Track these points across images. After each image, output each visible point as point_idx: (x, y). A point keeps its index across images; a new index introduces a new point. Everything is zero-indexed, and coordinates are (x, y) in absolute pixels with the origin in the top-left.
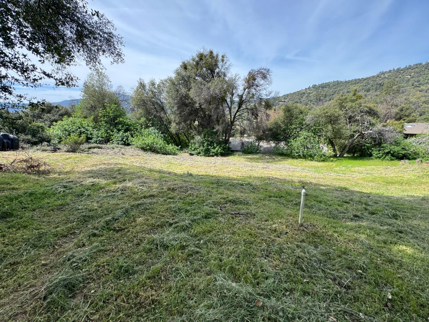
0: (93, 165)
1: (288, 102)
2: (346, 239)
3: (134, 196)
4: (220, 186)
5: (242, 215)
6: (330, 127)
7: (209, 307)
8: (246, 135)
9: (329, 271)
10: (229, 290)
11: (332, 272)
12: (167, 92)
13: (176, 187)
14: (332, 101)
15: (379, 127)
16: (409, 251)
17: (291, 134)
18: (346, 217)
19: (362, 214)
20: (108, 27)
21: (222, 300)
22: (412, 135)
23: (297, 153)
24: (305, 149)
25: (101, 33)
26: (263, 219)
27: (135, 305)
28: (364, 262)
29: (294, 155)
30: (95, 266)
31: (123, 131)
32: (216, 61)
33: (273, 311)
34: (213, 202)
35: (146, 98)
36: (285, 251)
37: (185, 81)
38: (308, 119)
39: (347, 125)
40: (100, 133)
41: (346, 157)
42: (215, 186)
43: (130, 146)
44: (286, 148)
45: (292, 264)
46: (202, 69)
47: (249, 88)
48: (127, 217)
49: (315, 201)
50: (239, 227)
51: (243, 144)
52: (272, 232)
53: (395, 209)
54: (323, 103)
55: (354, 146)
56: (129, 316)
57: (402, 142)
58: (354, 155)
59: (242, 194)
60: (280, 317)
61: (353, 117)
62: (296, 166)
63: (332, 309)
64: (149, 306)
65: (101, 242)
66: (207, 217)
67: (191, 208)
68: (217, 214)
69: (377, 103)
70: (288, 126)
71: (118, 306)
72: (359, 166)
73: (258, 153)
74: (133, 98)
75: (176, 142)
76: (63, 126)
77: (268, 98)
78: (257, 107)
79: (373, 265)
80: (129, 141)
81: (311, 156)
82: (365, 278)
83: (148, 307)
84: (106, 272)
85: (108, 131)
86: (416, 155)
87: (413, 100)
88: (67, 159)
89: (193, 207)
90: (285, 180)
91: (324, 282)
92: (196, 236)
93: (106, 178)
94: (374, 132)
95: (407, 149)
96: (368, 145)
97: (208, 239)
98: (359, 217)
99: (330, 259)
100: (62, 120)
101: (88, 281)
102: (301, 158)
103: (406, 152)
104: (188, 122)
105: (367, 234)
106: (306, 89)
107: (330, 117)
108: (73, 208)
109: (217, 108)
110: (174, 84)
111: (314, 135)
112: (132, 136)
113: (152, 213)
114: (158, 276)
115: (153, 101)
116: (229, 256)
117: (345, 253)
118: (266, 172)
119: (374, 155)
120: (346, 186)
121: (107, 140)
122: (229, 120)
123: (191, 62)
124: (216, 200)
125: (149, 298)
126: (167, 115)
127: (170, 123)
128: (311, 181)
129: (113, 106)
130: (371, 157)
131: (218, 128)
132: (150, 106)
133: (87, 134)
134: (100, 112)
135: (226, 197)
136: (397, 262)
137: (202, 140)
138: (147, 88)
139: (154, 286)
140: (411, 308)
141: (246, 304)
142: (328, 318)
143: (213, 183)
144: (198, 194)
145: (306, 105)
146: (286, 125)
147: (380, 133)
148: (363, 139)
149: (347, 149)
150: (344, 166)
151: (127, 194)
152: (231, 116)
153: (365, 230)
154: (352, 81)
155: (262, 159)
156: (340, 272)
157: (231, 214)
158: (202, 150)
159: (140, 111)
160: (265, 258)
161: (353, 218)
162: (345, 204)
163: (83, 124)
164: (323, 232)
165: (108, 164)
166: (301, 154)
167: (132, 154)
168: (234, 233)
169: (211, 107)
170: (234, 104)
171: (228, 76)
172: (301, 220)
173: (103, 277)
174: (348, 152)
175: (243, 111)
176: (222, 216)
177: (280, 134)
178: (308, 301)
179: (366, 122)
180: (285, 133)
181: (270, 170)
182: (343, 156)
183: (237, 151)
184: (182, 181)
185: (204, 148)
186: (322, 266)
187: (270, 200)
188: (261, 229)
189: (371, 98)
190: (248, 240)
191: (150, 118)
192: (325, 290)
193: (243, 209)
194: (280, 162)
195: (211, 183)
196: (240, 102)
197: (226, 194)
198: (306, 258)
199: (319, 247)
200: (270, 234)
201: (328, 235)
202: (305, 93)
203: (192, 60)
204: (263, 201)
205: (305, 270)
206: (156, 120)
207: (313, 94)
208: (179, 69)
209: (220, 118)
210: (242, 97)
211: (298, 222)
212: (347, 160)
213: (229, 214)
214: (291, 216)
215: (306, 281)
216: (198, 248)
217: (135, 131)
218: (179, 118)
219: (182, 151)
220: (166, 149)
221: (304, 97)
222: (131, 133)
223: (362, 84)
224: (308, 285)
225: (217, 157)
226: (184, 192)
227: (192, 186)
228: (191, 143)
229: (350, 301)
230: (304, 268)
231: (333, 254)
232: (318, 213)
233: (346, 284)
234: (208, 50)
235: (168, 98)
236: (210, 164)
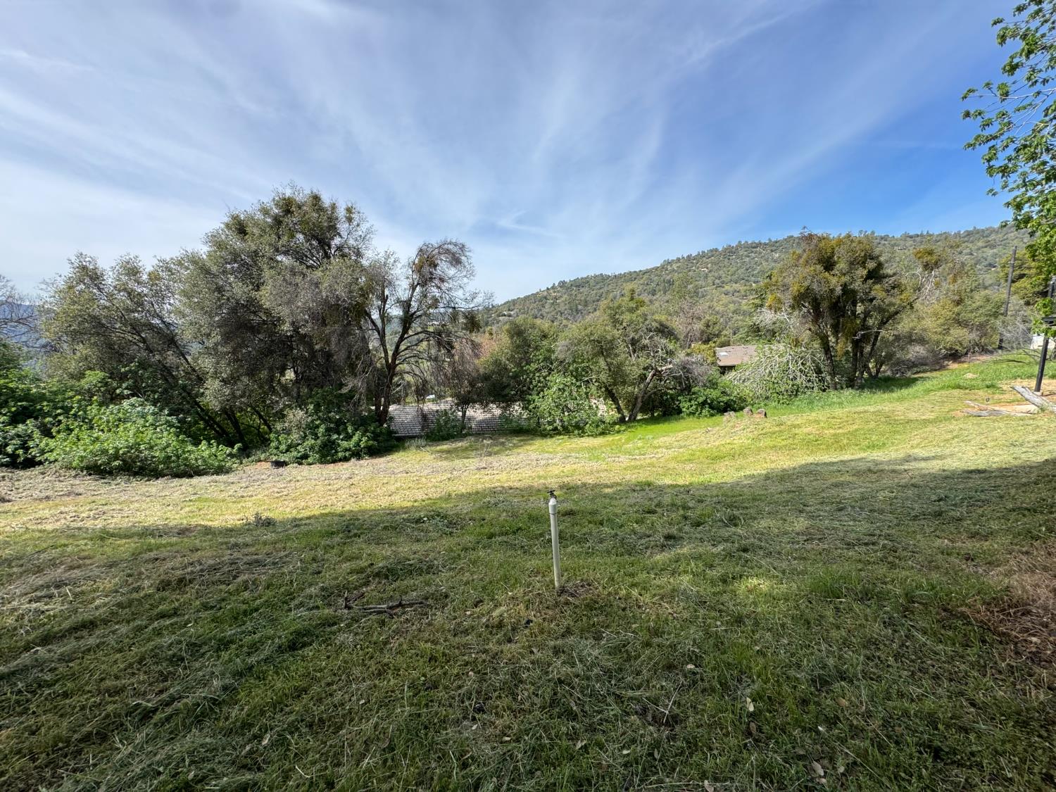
1: (517, 315)
2: (655, 595)
4: (355, 535)
5: (411, 605)
6: (602, 363)
8: (432, 397)
9: (630, 693)
11: (638, 693)
12: (185, 293)
13: (192, 572)
14: (597, 313)
15: (681, 356)
16: (764, 585)
17: (531, 383)
18: (652, 544)
19: (680, 530)
22: (731, 368)
23: (549, 423)
24: (563, 413)
26: (468, 603)
28: (694, 641)
29: (545, 429)
32: (332, 219)
34: (323, 589)
35: (104, 313)
36: (525, 676)
37: (242, 265)
38: (560, 348)
39: (631, 356)
41: (641, 420)
42: (337, 539)
43: (38, 469)
44: (526, 415)
45: (543, 708)
46: (293, 236)
47: (423, 284)
49: (590, 522)
50: (400, 645)
51: (424, 417)
52: (491, 633)
53: (730, 506)
54: (583, 317)
55: (650, 397)
57: (720, 380)
58: (653, 414)
59: (416, 547)
61: (638, 341)
62: (551, 453)
66: (295, 644)
67: (244, 627)
68: (335, 624)
69: (670, 315)
70: (522, 367)
72: (664, 434)
73: (465, 435)
74: (49, 311)
75: (227, 434)
77: (471, 306)
78: (449, 327)
79: (712, 641)
80: (34, 452)
81: (577, 427)
82: (702, 680)
86: (742, 402)
87: (719, 308)
89: (249, 626)
90: (531, 487)
91: (621, 729)
94: (676, 368)
95: (729, 392)
96: (671, 392)
97: (291, 723)
98: (674, 538)
99: (628, 659)
102: (560, 434)
103: (728, 398)
104: (264, 374)
105: (692, 572)
106: (548, 289)
107: (599, 342)
109: (345, 334)
110: (205, 271)
111: (577, 381)
112: (47, 433)
113: (66, 695)
115: (135, 318)
116: (361, 757)
117: (657, 632)
118: (486, 478)
119: (684, 410)
120: (649, 479)
122: (383, 361)
123: (259, 216)
124: (333, 583)
126: (189, 358)
127: (200, 380)
128: (584, 480)
130: (681, 415)
131: (352, 383)
132: (120, 333)
135: (366, 564)
136: (748, 616)
137: (310, 419)
138: (109, 281)
140: (789, 718)
143: (333, 533)
144: (273, 575)
145: (553, 322)
146: (519, 365)
147: (684, 367)
148: (661, 381)
149: (639, 405)
150: (640, 439)
152: (386, 352)
153: (688, 565)
154: (624, 275)
155: (477, 449)
156: (653, 686)
157: (379, 613)
158: (312, 448)
159: (83, 350)
160: (474, 719)
161: (665, 543)
162: (649, 515)
164: (609, 594)
166: (558, 424)
167: (43, 495)
168: (381, 672)
169: (327, 330)
170: (389, 322)
171: (366, 255)
172: (561, 576)
174: (643, 410)
175: (415, 339)
176: (348, 626)
177: (509, 385)
179: (660, 350)
180: (519, 383)
181: (495, 472)
182: (635, 420)
183: (413, 437)
184: (224, 546)
185: (319, 442)
186: (615, 685)
187: (490, 546)
188: (461, 632)
189: (661, 306)
190: (423, 678)
191: (123, 370)
192: (625, 752)
193: (415, 588)
194: (519, 450)
195: (327, 532)
196: (406, 317)
197: (370, 555)
198: (577, 676)
199: (604, 635)
200: (488, 639)
201: (620, 599)
202: (548, 297)
203: (261, 211)
204: (471, 552)
205: (576, 715)
206: (146, 375)
207: (563, 299)
208: (221, 232)
209: (357, 358)
210: (410, 305)
211: (554, 584)
212: (644, 426)
213: (371, 613)
214: (538, 572)
215: (580, 746)
216: (250, 769)
217: (60, 414)
218: (229, 364)
219: (248, 457)
220: (186, 459)
221: (547, 306)
222: (44, 425)
223: (641, 282)
224: (586, 756)
225: (358, 459)
226: (223, 582)
227: (256, 557)
228: (276, 433)
229: (681, 758)
230: (575, 708)
231: (634, 644)
232: (597, 550)
233: (667, 712)
234: (306, 192)
235: (187, 311)
236: (335, 482)
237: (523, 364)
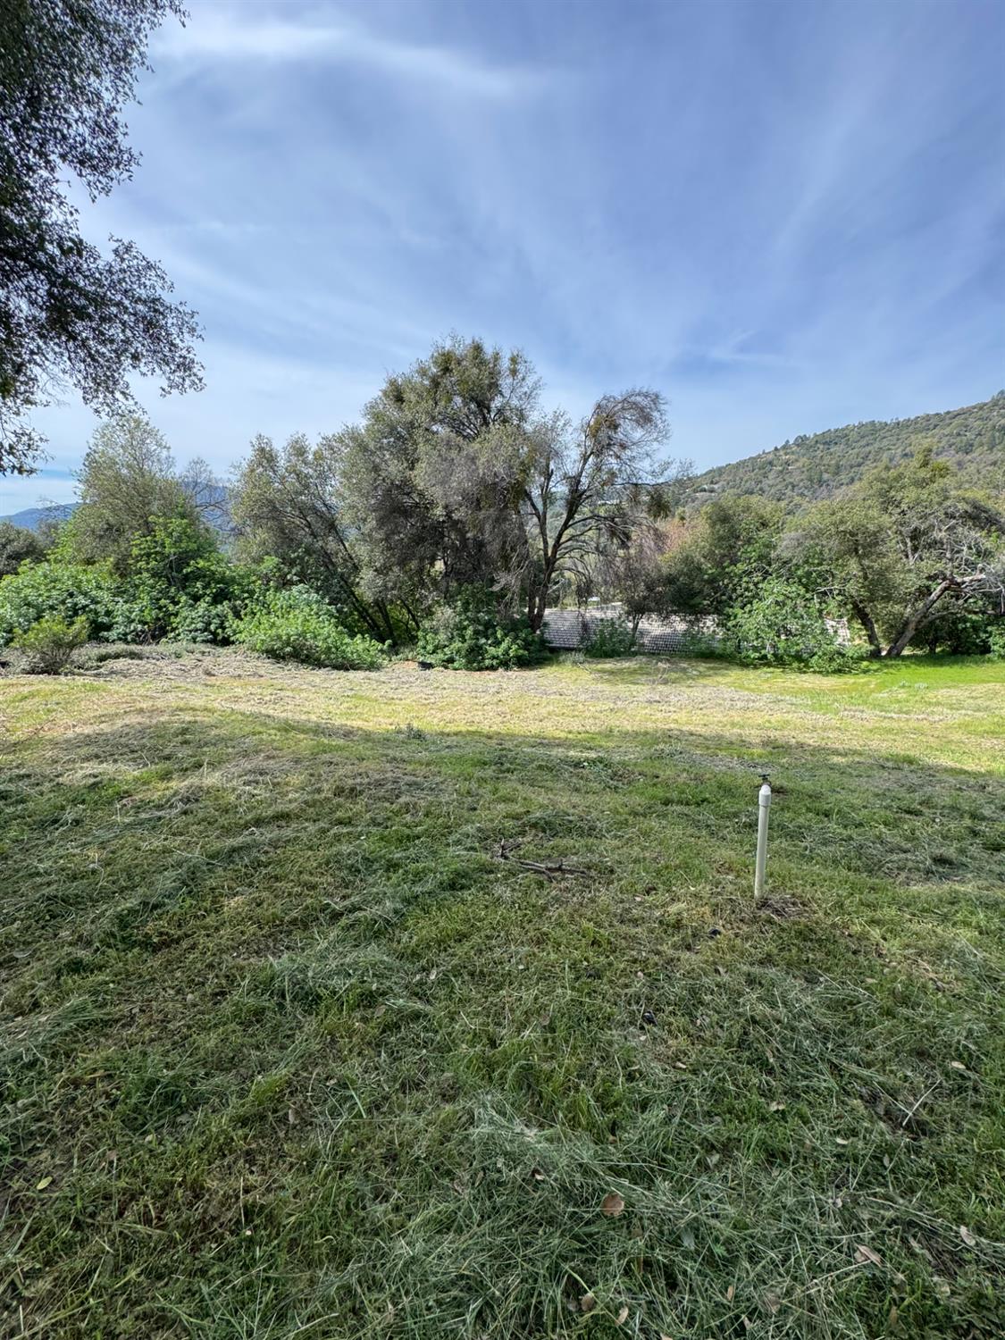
0: (101, 719)
1: (724, 491)
2: (908, 946)
3: (223, 821)
4: (508, 770)
5: (571, 872)
6: (853, 566)
7: (445, 1225)
8: (595, 599)
9: (854, 1068)
10: (513, 1159)
11: (865, 1072)
12: (344, 475)
13: (361, 784)
14: (857, 485)
17: (735, 590)
18: (910, 864)
19: (962, 851)
20: (148, 283)
21: (490, 1198)
23: (755, 649)
24: (779, 636)
25: (127, 302)
26: (638, 887)
27: (186, 1229)
28: (970, 1031)
29: (748, 657)
30: (64, 1085)
31: (208, 599)
32: (494, 374)
33: (661, 1232)
34: (479, 830)
35: (278, 496)
36: (708, 998)
37: (398, 439)
38: (786, 543)
39: (907, 557)
40: (137, 607)
41: (909, 657)
42: (490, 772)
43: (232, 647)
44: (720, 634)
45: (728, 1045)
46: (450, 400)
47: (598, 453)
48: (192, 897)
49: (809, 810)
50: (560, 916)
51: (585, 626)
52: (666, 932)
54: (829, 491)
55: (932, 622)
56: (160, 1277)
58: (932, 650)
59: (576, 799)
60: (686, 1255)
61: (925, 533)
62: (753, 690)
63: (865, 1215)
64: (232, 1233)
65: (95, 993)
66: (455, 884)
67: (408, 853)
68: (491, 872)
69: (996, 488)
70: (724, 568)
71: (126, 1237)
72: (950, 684)
73: (635, 654)
74: (237, 495)
75: (378, 628)
76: (18, 590)
77: (660, 481)
78: (627, 510)
80: (229, 632)
81: (798, 657)
82: (976, 1090)
83: (229, 1238)
84: (99, 1105)
85: (163, 602)
88: (24, 698)
89: (412, 852)
90: (720, 737)
91: (836, 1109)
92: (415, 955)
93: (141, 758)
94: (992, 579)
96: (974, 617)
97: (454, 967)
98: (951, 863)
99: (856, 1023)
100: (17, 574)
101: (31, 1145)
102: (769, 665)
104: (414, 565)
105: (978, 927)
106: (776, 449)
107: (852, 534)
108: (17, 871)
109: (500, 520)
110: (363, 448)
111: (807, 591)
112: (237, 615)
113: (277, 879)
114: (275, 1111)
115: (302, 502)
116: (522, 1026)
117: (905, 1001)
118: (659, 715)
119: (996, 648)
120: (911, 753)
121: (160, 630)
122: (542, 552)
123: (417, 379)
124: (490, 825)
125: (238, 1198)
126: (347, 544)
127: (356, 568)
128: (801, 738)
129: (176, 524)
130: (988, 655)
131: (507, 580)
132: (292, 518)
133: (96, 613)
134: (136, 543)
135: (522, 810)
137: (457, 619)
138: (282, 462)
139: (261, 1151)
141: (570, 1209)
142: (851, 1250)
143: (485, 763)
144: (432, 803)
145: (778, 500)
146: (719, 564)
148: (957, 599)
149: (910, 633)
150: (903, 686)
151: (201, 815)
152: (545, 542)
153: (972, 913)
154: (916, 421)
155: (648, 674)
156: (891, 1072)
157: (536, 872)
158: (458, 651)
159: (263, 535)
160: (642, 1028)
161: (934, 868)
162: (907, 816)
163: (81, 581)
164: (834, 925)
165: (154, 711)
166: (768, 651)
167: (236, 673)
168: (540, 941)
169: (482, 515)
170: (552, 503)
171: (531, 418)
172: (764, 883)
173: (87, 1125)
174: (915, 642)
175: (584, 525)
176: (506, 878)
177: (701, 591)
178: (783, 1188)
179: (965, 548)
180: (716, 590)
181: (672, 709)
182: (898, 656)
183: (569, 650)
184: (384, 759)
185: (466, 645)
186: (832, 1050)
187: (665, 816)
188: (630, 921)
189: (979, 472)
190: (585, 963)
191: (292, 556)
192: (839, 1141)
193: (576, 852)
194: (705, 681)
195: (479, 761)
196: (573, 498)
197: (525, 799)
198: (779, 1022)
199: (821, 979)
200: (661, 938)
201: (850, 935)
202: (775, 462)
203: (418, 372)
204: (642, 819)
205: (773, 1068)
206: (311, 561)
207: (799, 464)
208: (379, 401)
209: (513, 548)
210: (579, 481)
211: (753, 892)
212: (913, 666)
213: (528, 870)
214: (730, 869)
215: (775, 1108)
216: (420, 998)
217: (247, 598)
218: (382, 553)
219: (397, 654)
220: (344, 651)
221: (771, 475)
222: (235, 607)
223: (948, 430)
224: (783, 1123)
225: (506, 670)
226: (387, 800)
227: (414, 779)
228: (423, 631)
229: (927, 1182)
230: (771, 1060)
231: (868, 1005)
232: (818, 855)
233: (910, 1114)
234: (467, 343)
235: (347, 493)
236: (483, 694)
237: (725, 564)
